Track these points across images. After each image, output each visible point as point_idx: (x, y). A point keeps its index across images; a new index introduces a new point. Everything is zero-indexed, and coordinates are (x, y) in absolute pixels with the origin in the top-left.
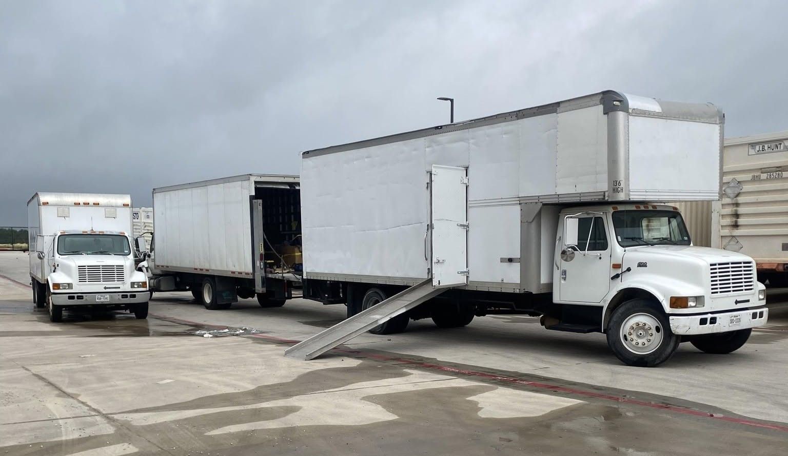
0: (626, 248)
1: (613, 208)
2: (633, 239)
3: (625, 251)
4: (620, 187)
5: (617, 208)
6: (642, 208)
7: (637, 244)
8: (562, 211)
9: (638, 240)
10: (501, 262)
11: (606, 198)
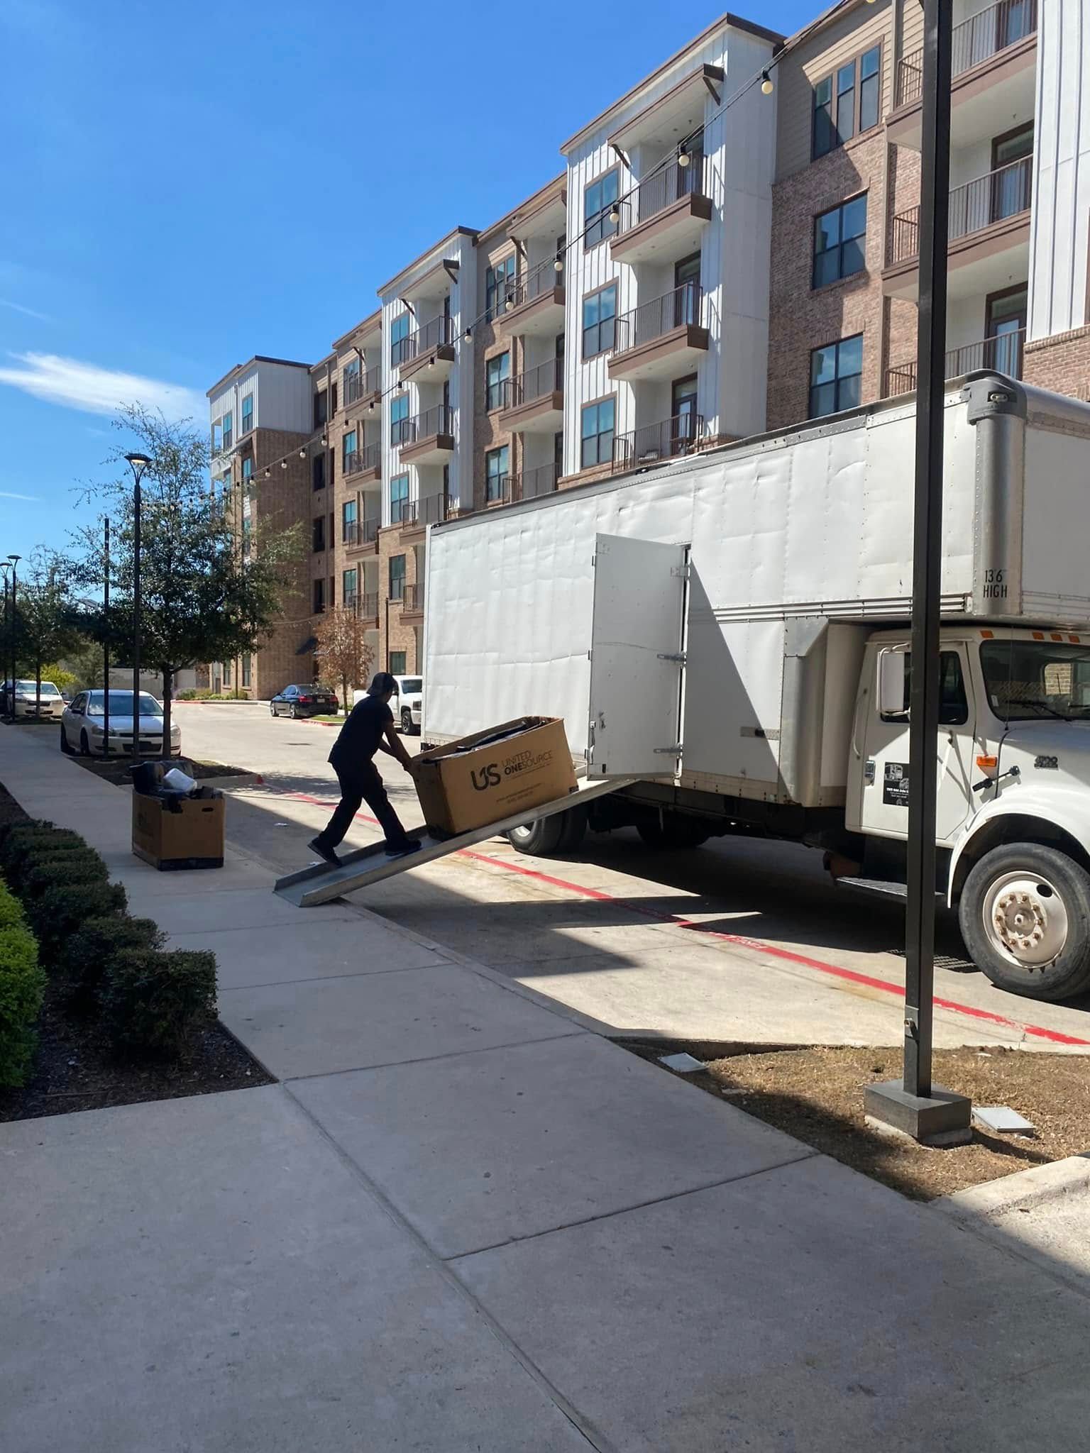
0: (1011, 724)
1: (984, 634)
2: (1025, 704)
3: (1006, 729)
4: (1000, 584)
5: (990, 634)
6: (1047, 637)
7: (1035, 714)
8: (871, 638)
9: (1035, 707)
10: (743, 735)
11: (969, 610)
